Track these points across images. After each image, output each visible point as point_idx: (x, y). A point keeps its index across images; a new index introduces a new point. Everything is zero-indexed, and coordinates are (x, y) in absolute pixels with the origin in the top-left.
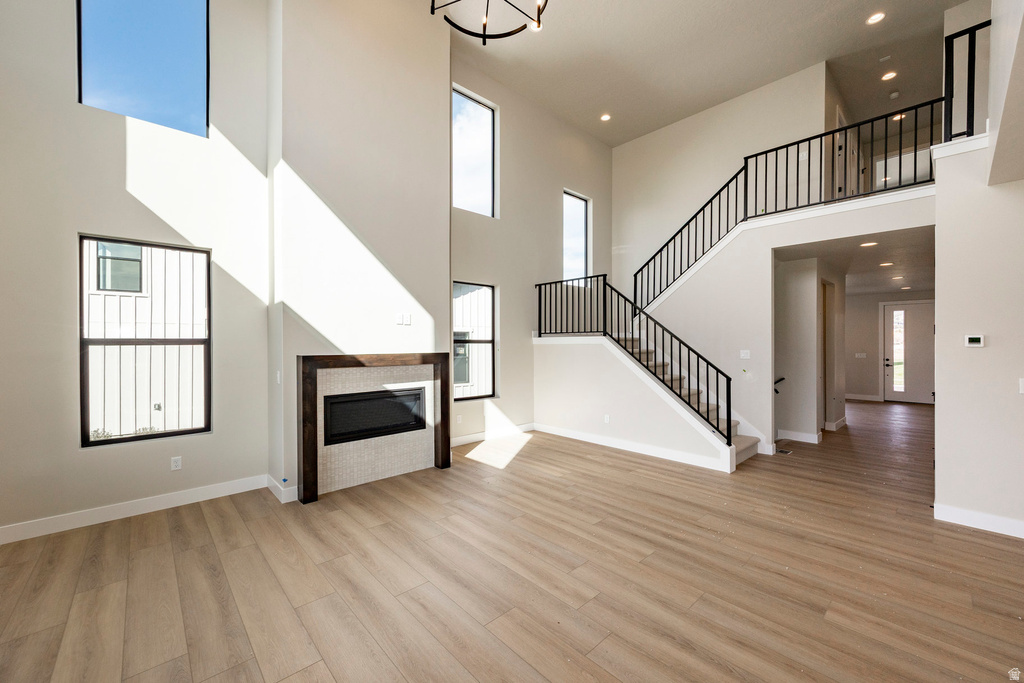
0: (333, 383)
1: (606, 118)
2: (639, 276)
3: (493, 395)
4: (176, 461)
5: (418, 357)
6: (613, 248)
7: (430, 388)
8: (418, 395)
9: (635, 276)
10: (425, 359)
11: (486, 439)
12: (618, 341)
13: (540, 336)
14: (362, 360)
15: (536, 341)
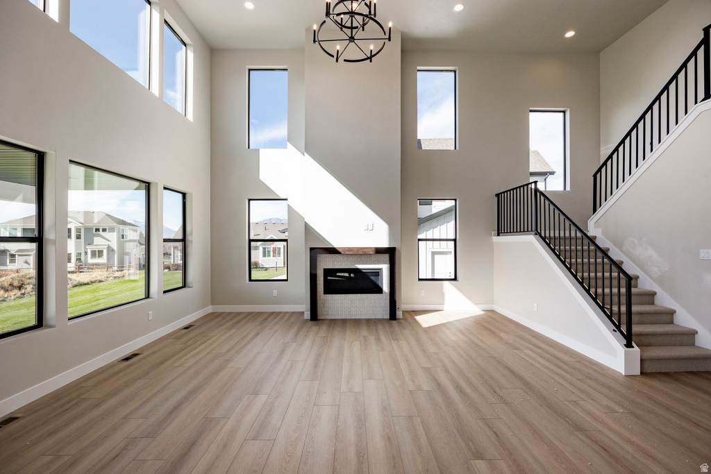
0: (327, 262)
1: (570, 34)
2: (598, 176)
3: (455, 279)
4: (275, 292)
5: (373, 249)
6: (601, 149)
7: (385, 268)
8: (377, 273)
9: (595, 176)
10: (379, 251)
11: (445, 309)
12: (544, 239)
13: (498, 235)
14: (339, 250)
15: (496, 239)
